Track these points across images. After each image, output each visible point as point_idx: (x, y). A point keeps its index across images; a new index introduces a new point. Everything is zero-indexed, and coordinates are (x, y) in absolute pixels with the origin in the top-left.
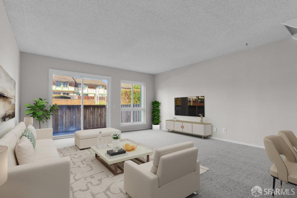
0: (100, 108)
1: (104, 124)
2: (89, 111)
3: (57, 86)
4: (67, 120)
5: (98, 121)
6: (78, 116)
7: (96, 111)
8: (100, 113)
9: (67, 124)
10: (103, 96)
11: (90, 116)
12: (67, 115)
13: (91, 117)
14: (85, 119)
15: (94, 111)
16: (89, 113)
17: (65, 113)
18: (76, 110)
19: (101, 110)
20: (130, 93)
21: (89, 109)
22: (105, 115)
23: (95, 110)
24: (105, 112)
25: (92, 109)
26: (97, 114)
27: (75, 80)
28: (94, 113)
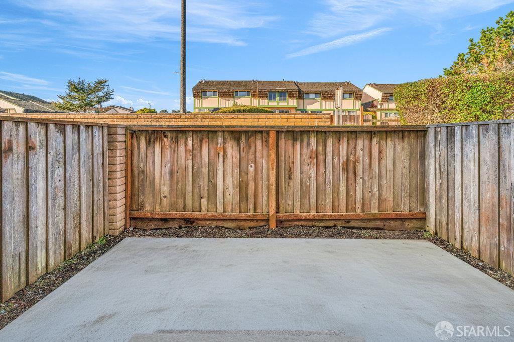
0: (345, 140)
1: (363, 204)
2: (305, 151)
3: (270, 99)
4: (229, 181)
5: (336, 191)
6: (265, 165)
7: (330, 149)
8: (348, 159)
9: (227, 194)
10: (352, 114)
11: (306, 168)
12: (229, 161)
13: (313, 173)
14: (290, 178)
15: (320, 149)
16: (306, 156)
17: (222, 153)
18: (259, 143)
19: (352, 147)
20: (446, 90)
21: (302, 141)
22: (367, 167)
23: (325, 146)
24: (367, 155)
25: (313, 141)
26: (336, 161)
27: (298, 87)
28: (321, 157)
